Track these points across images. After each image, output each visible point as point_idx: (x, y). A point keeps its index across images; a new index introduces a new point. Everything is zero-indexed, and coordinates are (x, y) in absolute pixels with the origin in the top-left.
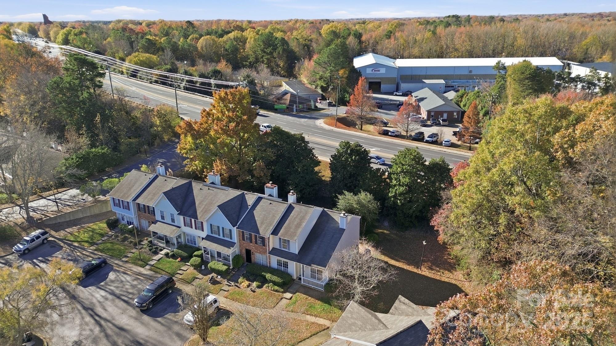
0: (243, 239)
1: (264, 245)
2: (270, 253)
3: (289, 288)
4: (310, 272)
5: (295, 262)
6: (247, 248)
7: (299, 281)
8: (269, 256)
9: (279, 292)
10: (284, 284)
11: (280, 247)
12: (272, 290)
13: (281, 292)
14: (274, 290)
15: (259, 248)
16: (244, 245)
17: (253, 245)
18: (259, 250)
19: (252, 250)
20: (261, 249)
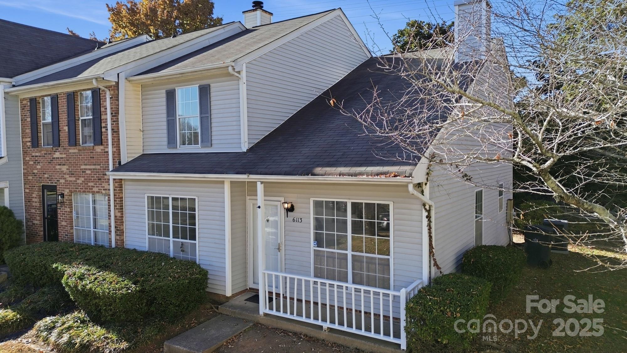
0: (35, 143)
1: (99, 139)
2: (120, 168)
3: (170, 337)
4: (312, 247)
6: (46, 178)
7: (251, 304)
8: (119, 183)
11: (171, 143)
15: (82, 165)
16: (39, 167)
17: (62, 158)
18: (84, 171)
19: (62, 181)
20: (91, 165)
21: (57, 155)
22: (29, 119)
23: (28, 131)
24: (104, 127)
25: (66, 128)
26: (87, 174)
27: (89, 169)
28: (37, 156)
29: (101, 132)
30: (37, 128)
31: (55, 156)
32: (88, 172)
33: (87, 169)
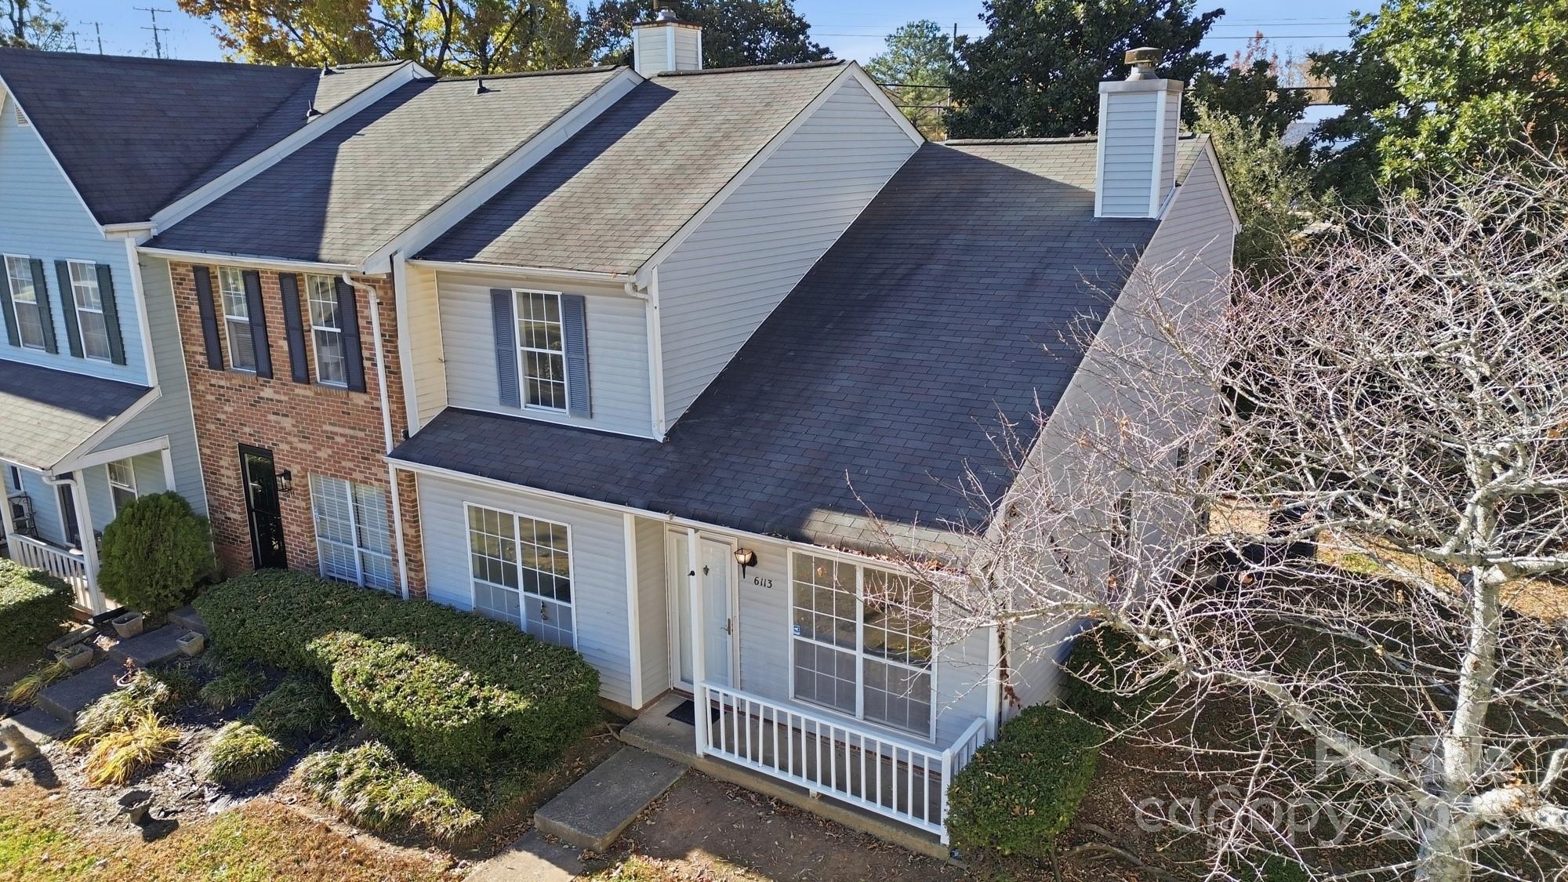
0: (216, 360)
1: (359, 382)
2: (408, 448)
3: (542, 800)
4: (792, 634)
5: (629, 515)
6: (247, 434)
7: (677, 726)
8: (408, 481)
9: (421, 837)
10: (497, 756)
11: (508, 394)
12: (348, 817)
13: (442, 844)
14: (372, 822)
15: (325, 423)
16: (227, 408)
17: (281, 402)
18: (331, 436)
19: (284, 447)
20: (344, 427)
21: (267, 393)
22: (196, 308)
23: (197, 331)
24: (368, 359)
25: (284, 344)
26: (337, 443)
27: (342, 435)
28: (223, 387)
29: (363, 368)
30: (217, 331)
31: (262, 394)
32: (341, 440)
33: (336, 434)
